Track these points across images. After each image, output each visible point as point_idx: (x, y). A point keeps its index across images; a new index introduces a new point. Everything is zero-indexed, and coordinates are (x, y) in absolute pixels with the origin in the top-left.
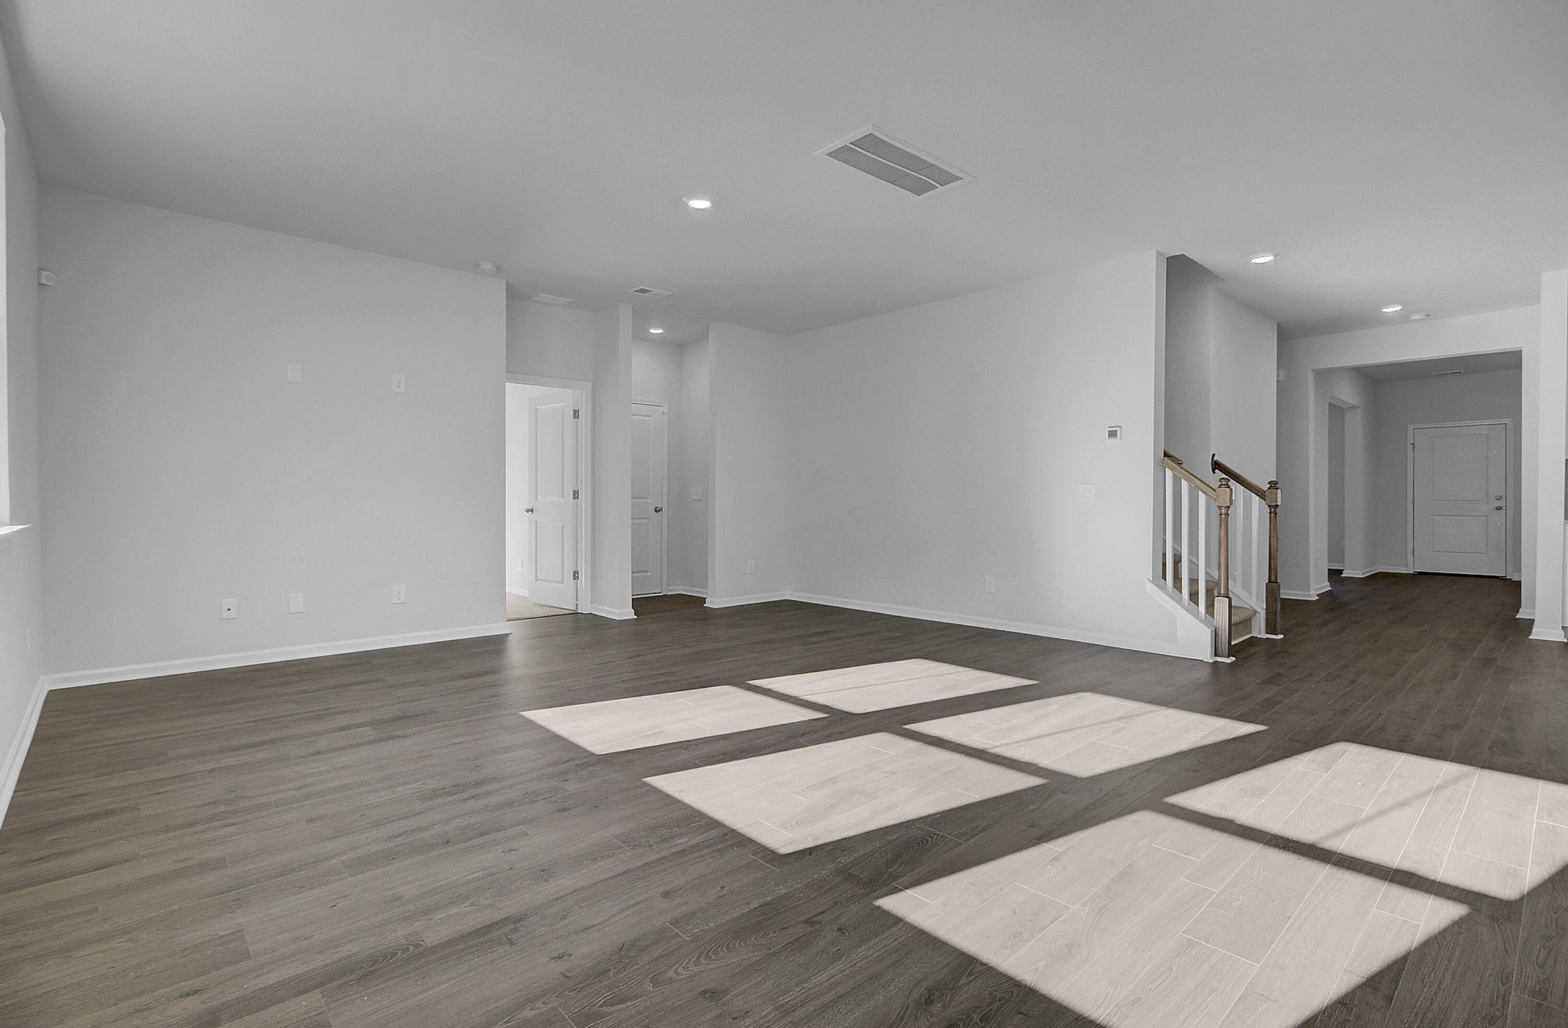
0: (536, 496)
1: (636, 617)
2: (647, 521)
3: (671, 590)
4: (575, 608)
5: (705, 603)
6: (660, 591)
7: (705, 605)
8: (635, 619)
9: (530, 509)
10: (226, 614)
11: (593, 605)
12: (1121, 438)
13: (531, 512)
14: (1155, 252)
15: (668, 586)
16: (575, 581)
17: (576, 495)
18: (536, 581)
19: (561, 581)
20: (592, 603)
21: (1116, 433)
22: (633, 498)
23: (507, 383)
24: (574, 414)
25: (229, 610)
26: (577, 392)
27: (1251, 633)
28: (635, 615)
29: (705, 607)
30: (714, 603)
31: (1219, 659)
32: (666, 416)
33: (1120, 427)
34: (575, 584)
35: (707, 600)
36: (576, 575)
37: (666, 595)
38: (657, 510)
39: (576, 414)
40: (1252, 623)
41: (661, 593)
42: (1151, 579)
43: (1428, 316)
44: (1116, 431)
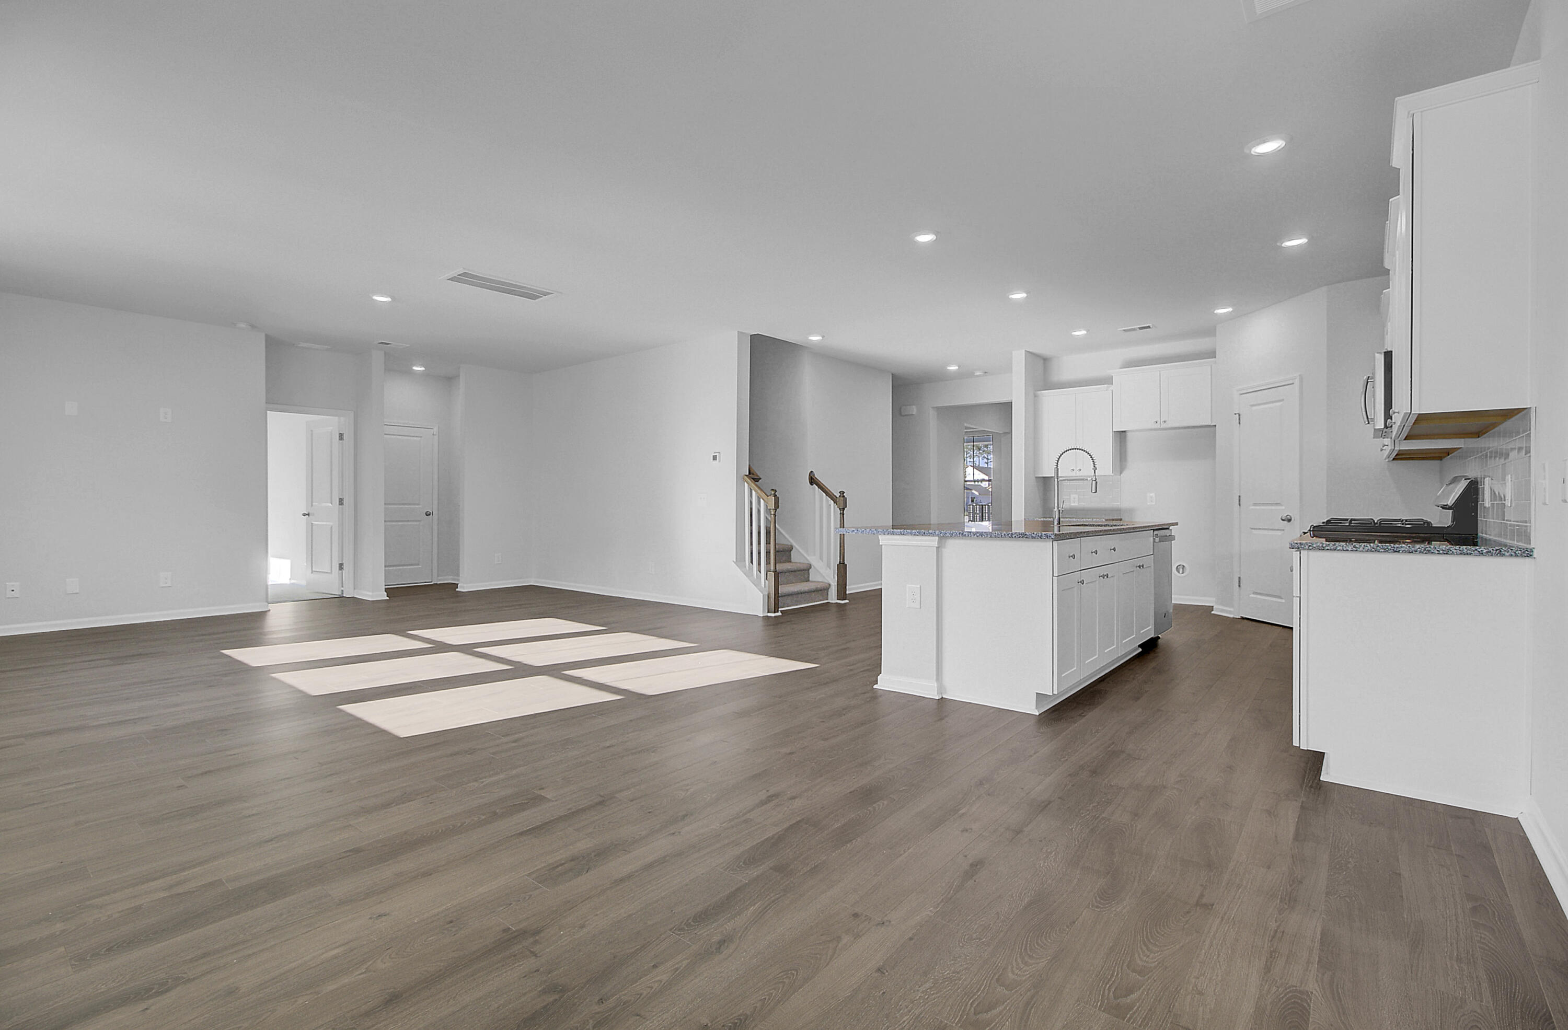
0: (312, 502)
1: (388, 598)
2: (418, 523)
3: (440, 580)
4: (340, 593)
5: (457, 588)
6: (431, 581)
7: (457, 590)
8: (387, 600)
9: (307, 513)
10: (10, 594)
11: (356, 591)
12: (719, 461)
13: (307, 516)
14: (737, 332)
15: (438, 576)
16: (340, 571)
17: (341, 501)
18: (312, 573)
19: (330, 571)
20: (354, 589)
21: (716, 458)
22: (385, 504)
23: (268, 412)
24: (339, 437)
25: (13, 591)
26: (342, 419)
27: (827, 600)
28: (387, 596)
29: (458, 591)
30: (463, 588)
31: (769, 614)
32: (436, 437)
33: (719, 453)
34: (340, 575)
35: (459, 585)
36: (341, 566)
37: (436, 584)
38: (428, 514)
39: (341, 436)
40: (829, 593)
41: (431, 582)
42: (735, 561)
43: (986, 373)
44: (716, 456)
